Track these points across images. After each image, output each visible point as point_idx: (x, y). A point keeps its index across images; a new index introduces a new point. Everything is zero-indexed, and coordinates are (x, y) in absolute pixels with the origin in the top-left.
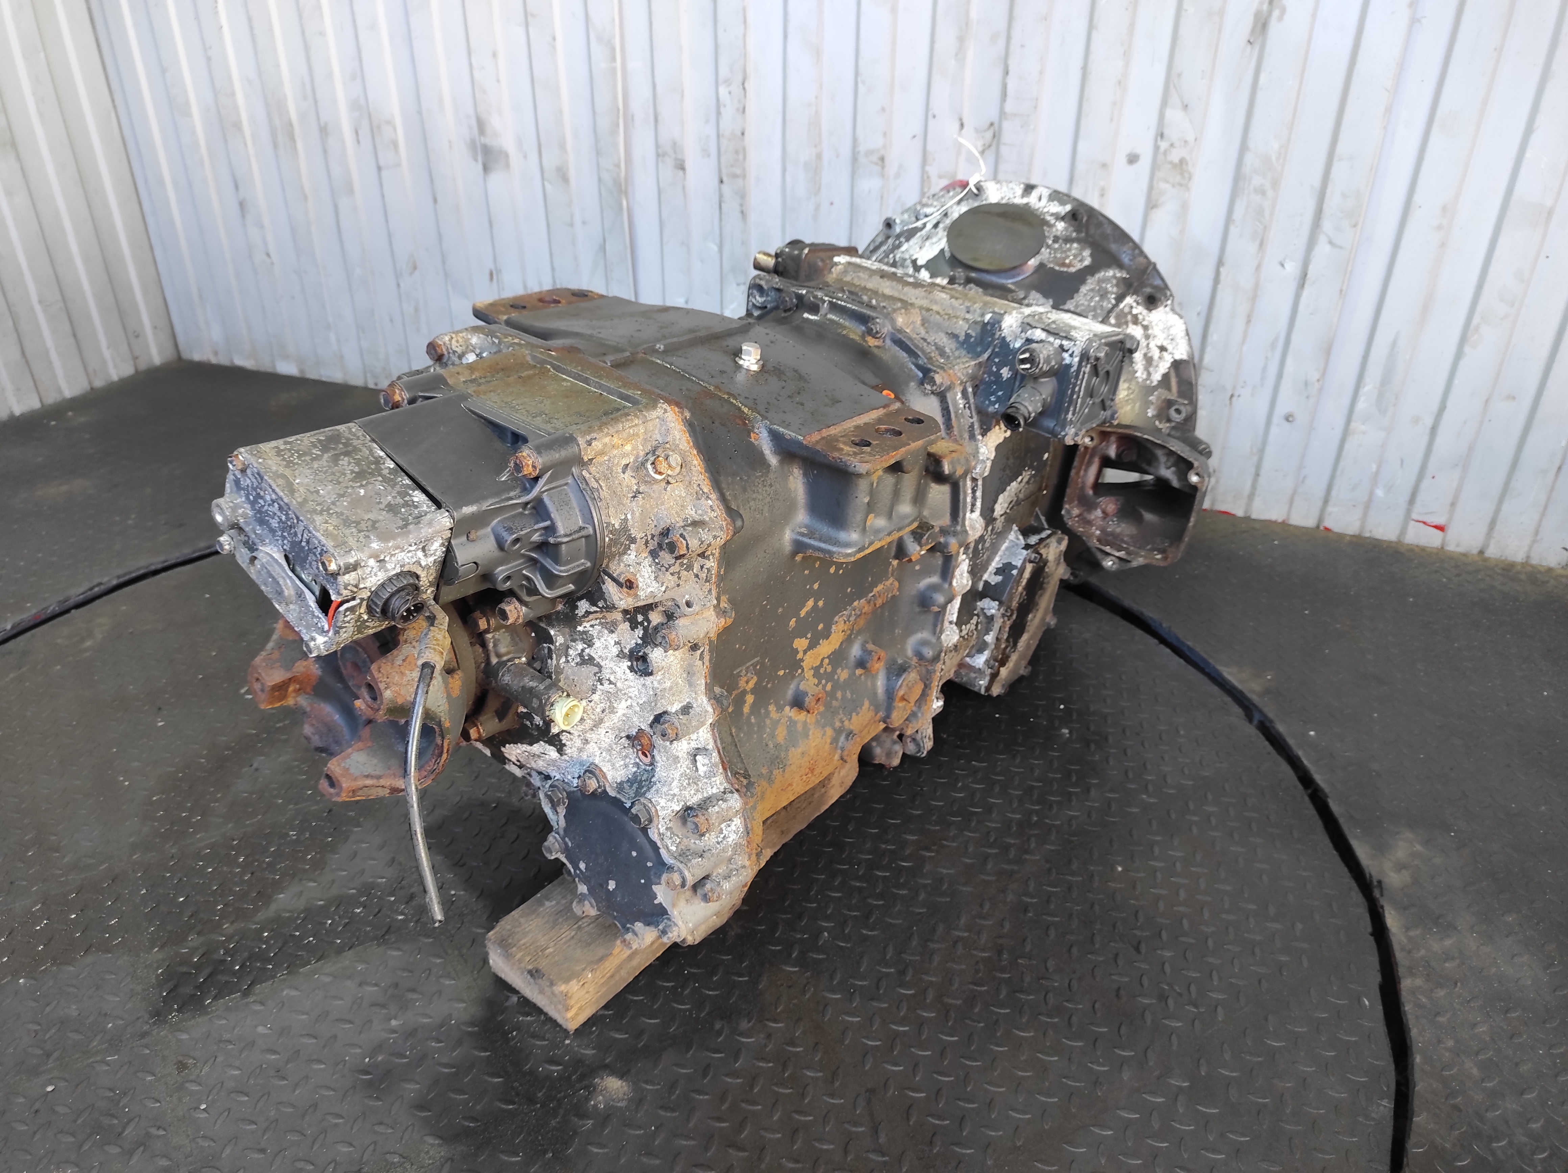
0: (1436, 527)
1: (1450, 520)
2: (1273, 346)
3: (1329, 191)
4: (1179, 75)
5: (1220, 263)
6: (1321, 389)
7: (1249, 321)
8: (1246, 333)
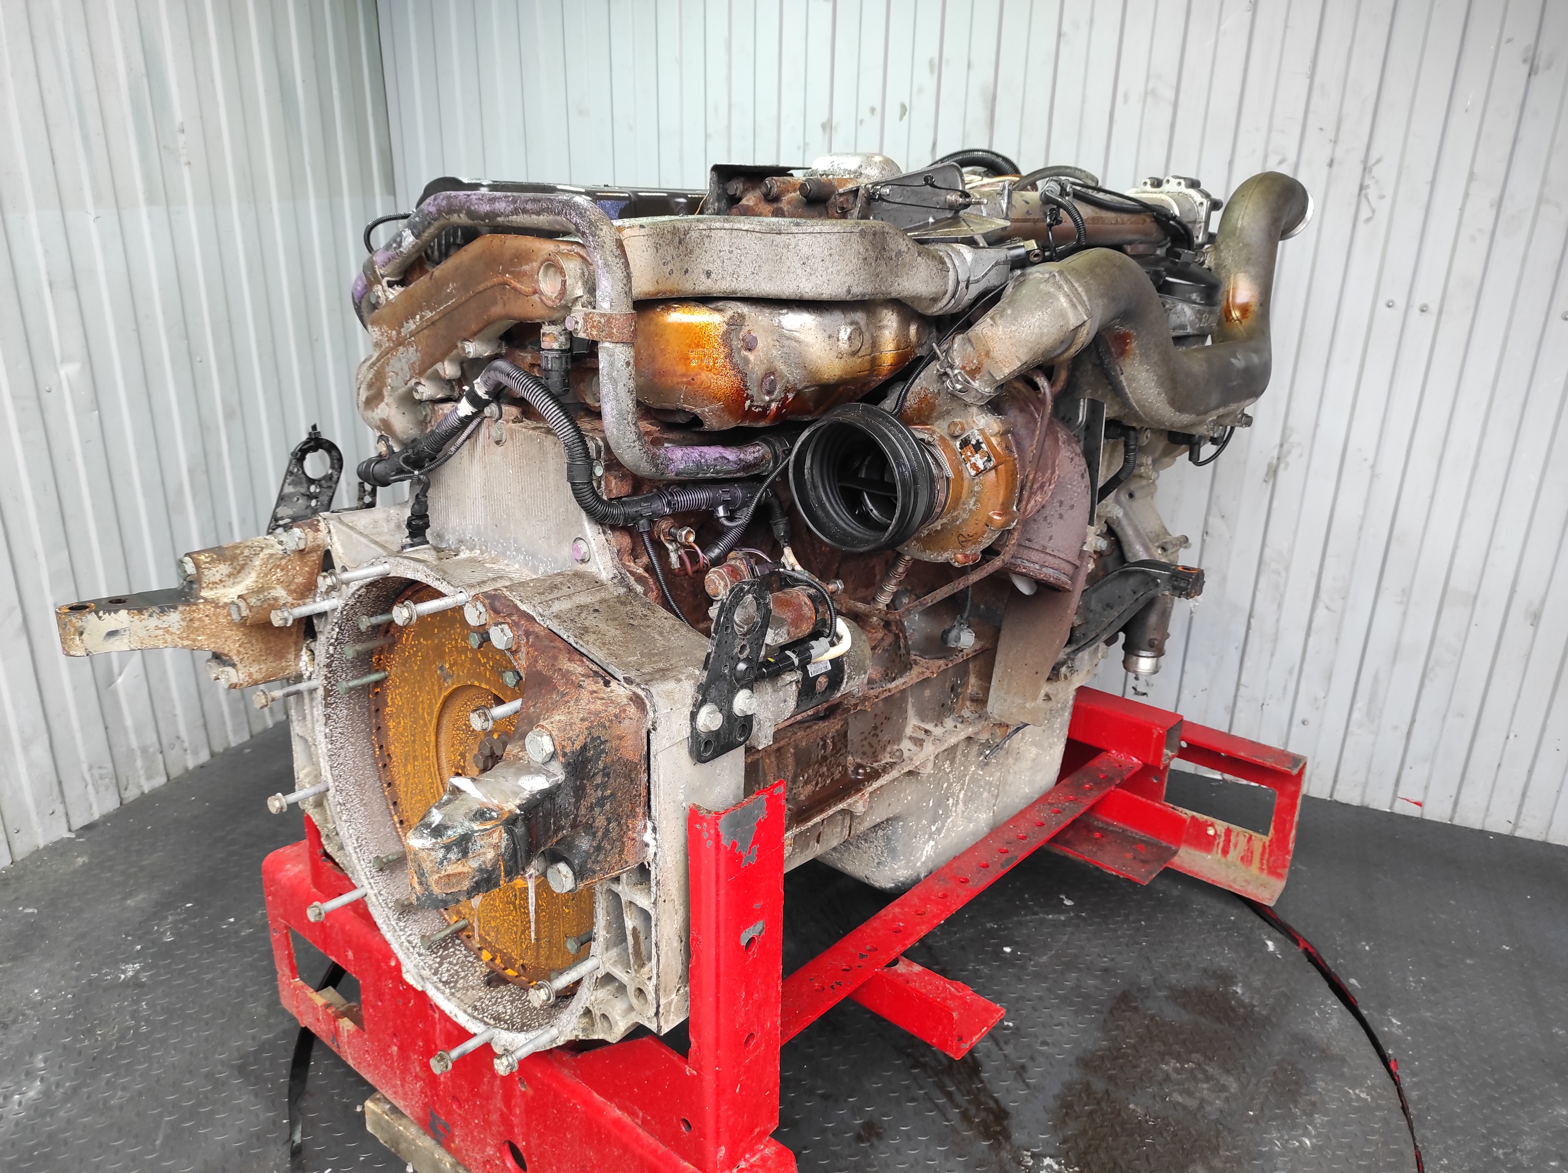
0: (1416, 803)
1: (1425, 797)
2: (1291, 672)
3: (1324, 575)
4: (1218, 497)
5: (1250, 616)
6: (1325, 704)
7: (1272, 655)
8: (1270, 663)
